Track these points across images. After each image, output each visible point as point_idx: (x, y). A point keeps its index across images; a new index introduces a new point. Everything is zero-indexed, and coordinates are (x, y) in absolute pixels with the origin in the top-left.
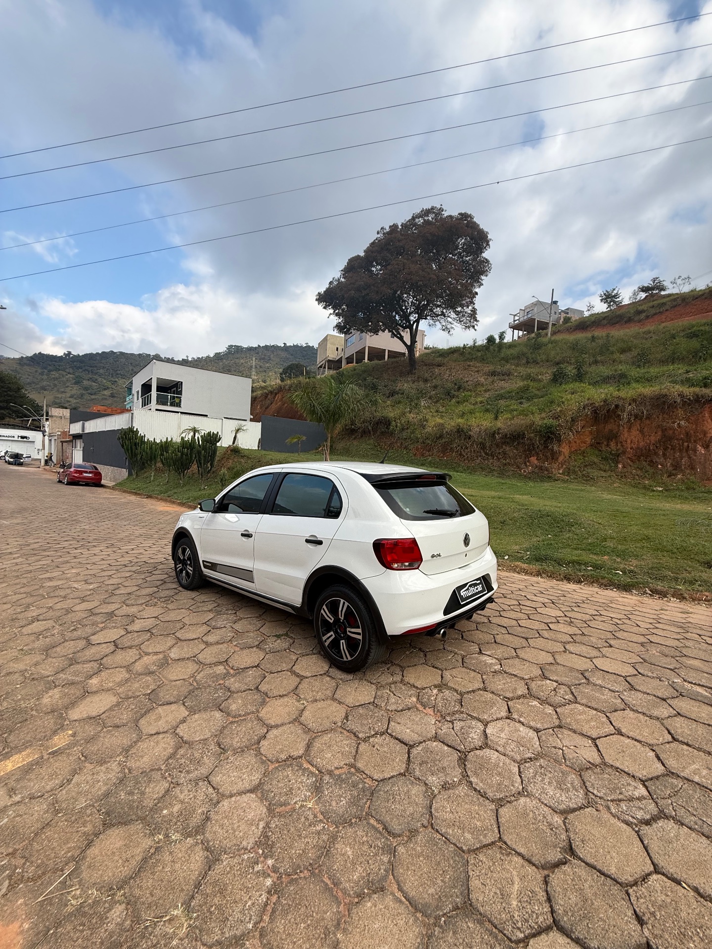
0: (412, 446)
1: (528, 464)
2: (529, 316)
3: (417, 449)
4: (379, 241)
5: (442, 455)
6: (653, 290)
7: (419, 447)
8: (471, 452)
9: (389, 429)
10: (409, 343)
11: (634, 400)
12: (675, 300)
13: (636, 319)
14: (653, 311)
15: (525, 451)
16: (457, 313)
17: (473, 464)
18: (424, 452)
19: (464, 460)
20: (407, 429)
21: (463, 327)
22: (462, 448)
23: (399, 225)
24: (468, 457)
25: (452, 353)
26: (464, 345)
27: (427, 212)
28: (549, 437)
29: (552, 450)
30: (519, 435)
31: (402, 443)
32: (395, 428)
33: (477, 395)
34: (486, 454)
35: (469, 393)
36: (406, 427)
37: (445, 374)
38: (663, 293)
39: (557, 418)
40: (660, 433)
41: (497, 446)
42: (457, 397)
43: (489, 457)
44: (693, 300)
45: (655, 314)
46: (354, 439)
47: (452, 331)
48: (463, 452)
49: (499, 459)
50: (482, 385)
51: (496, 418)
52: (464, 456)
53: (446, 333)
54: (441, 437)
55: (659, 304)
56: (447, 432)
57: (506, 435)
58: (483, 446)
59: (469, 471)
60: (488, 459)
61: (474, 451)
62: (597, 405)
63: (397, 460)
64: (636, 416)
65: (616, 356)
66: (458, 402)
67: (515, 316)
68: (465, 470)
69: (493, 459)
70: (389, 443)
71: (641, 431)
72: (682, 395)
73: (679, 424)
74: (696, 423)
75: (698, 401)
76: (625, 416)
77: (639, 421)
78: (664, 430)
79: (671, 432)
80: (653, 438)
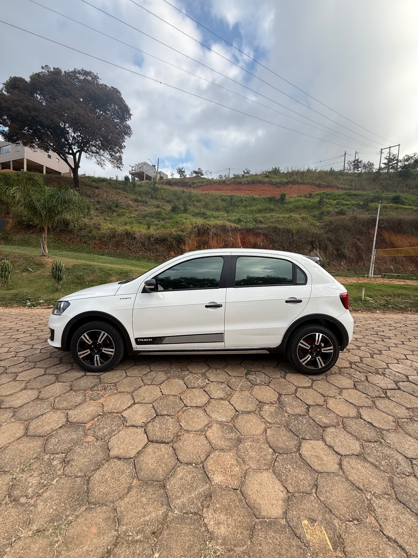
0: (90, 242)
1: (170, 256)
2: (141, 170)
3: (95, 244)
4: (44, 75)
5: (116, 249)
6: (198, 173)
7: (97, 242)
8: (136, 247)
9: (67, 228)
10: (73, 167)
11: (214, 226)
12: (207, 181)
13: (193, 186)
14: (199, 184)
15: (168, 248)
16: (111, 155)
17: (138, 255)
18: (102, 246)
19: (132, 252)
20: (85, 229)
21: (113, 166)
22: (130, 245)
23: (63, 71)
24: (134, 250)
25: (102, 181)
26: (110, 178)
27: (87, 73)
28: (180, 241)
29: (181, 248)
30: (164, 239)
31: (81, 239)
32: (74, 228)
33: (131, 212)
34: (146, 249)
35: (124, 210)
36: (83, 228)
37: (103, 195)
38: (202, 176)
39: (183, 231)
40: (224, 243)
41: (152, 245)
42: (117, 211)
43: (148, 251)
44: (214, 183)
45: (200, 186)
46: (32, 233)
47: (104, 166)
48: (130, 247)
49: (153, 252)
50: (132, 207)
51: (149, 228)
52: (131, 250)
53: (100, 166)
54: (114, 236)
55: (201, 182)
56: (118, 234)
57: (157, 239)
58: (143, 244)
59: (136, 259)
60: (147, 252)
61: (138, 247)
62: (200, 226)
63: (79, 251)
64: (215, 234)
65: (196, 203)
66: (118, 215)
67: (132, 167)
68: (133, 258)
69: (150, 252)
70: (69, 238)
71: (217, 241)
72: (231, 226)
73: (230, 239)
74: (235, 239)
75: (236, 230)
76: (211, 233)
77: (216, 237)
78: (225, 242)
79: (227, 243)
80: (221, 245)
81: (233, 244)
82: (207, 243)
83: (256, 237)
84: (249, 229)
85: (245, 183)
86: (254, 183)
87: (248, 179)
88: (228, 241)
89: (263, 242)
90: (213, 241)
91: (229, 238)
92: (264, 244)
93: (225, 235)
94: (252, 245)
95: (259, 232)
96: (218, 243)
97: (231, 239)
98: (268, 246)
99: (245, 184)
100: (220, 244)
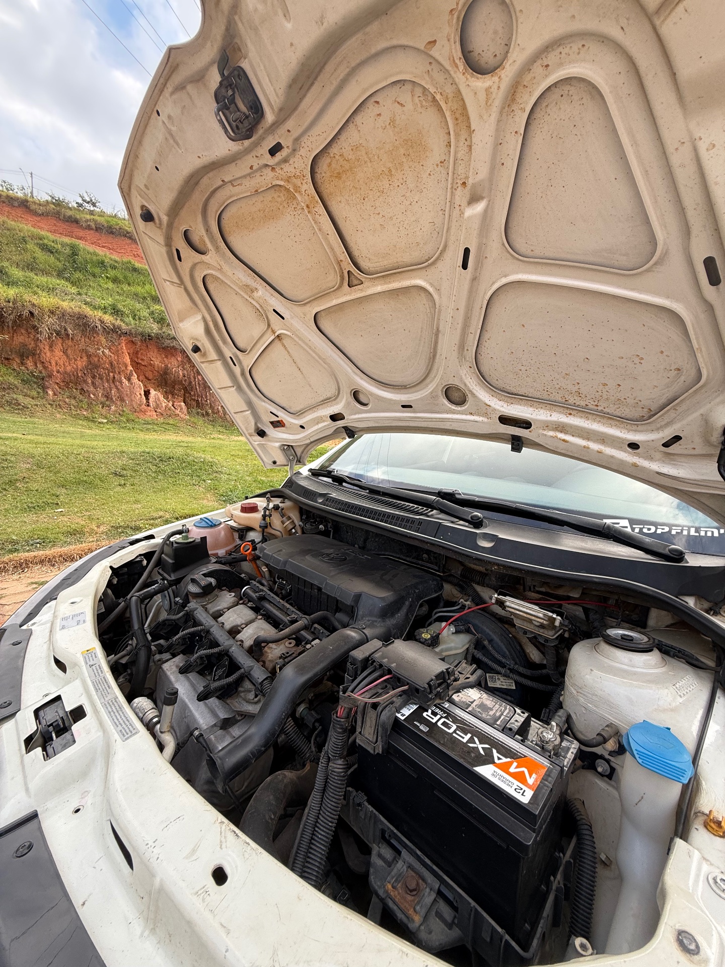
11: (52, 312)
40: (85, 359)
64: (58, 333)
71: (65, 353)
72: (102, 322)
73: (103, 352)
74: (117, 353)
75: (114, 331)
76: (44, 329)
77: (60, 340)
78: (89, 356)
79: (96, 359)
80: (79, 363)
81: (111, 364)
82: (34, 354)
83: (166, 357)
84: (149, 336)
85: (89, 225)
86: (112, 233)
87: (96, 217)
88: (97, 356)
89: (184, 369)
90: (52, 351)
91: (99, 349)
92: (185, 372)
93: (87, 340)
94: (158, 372)
95: (172, 345)
96: (68, 356)
97: (107, 351)
98: (195, 379)
99: (89, 228)
100: (76, 360)
